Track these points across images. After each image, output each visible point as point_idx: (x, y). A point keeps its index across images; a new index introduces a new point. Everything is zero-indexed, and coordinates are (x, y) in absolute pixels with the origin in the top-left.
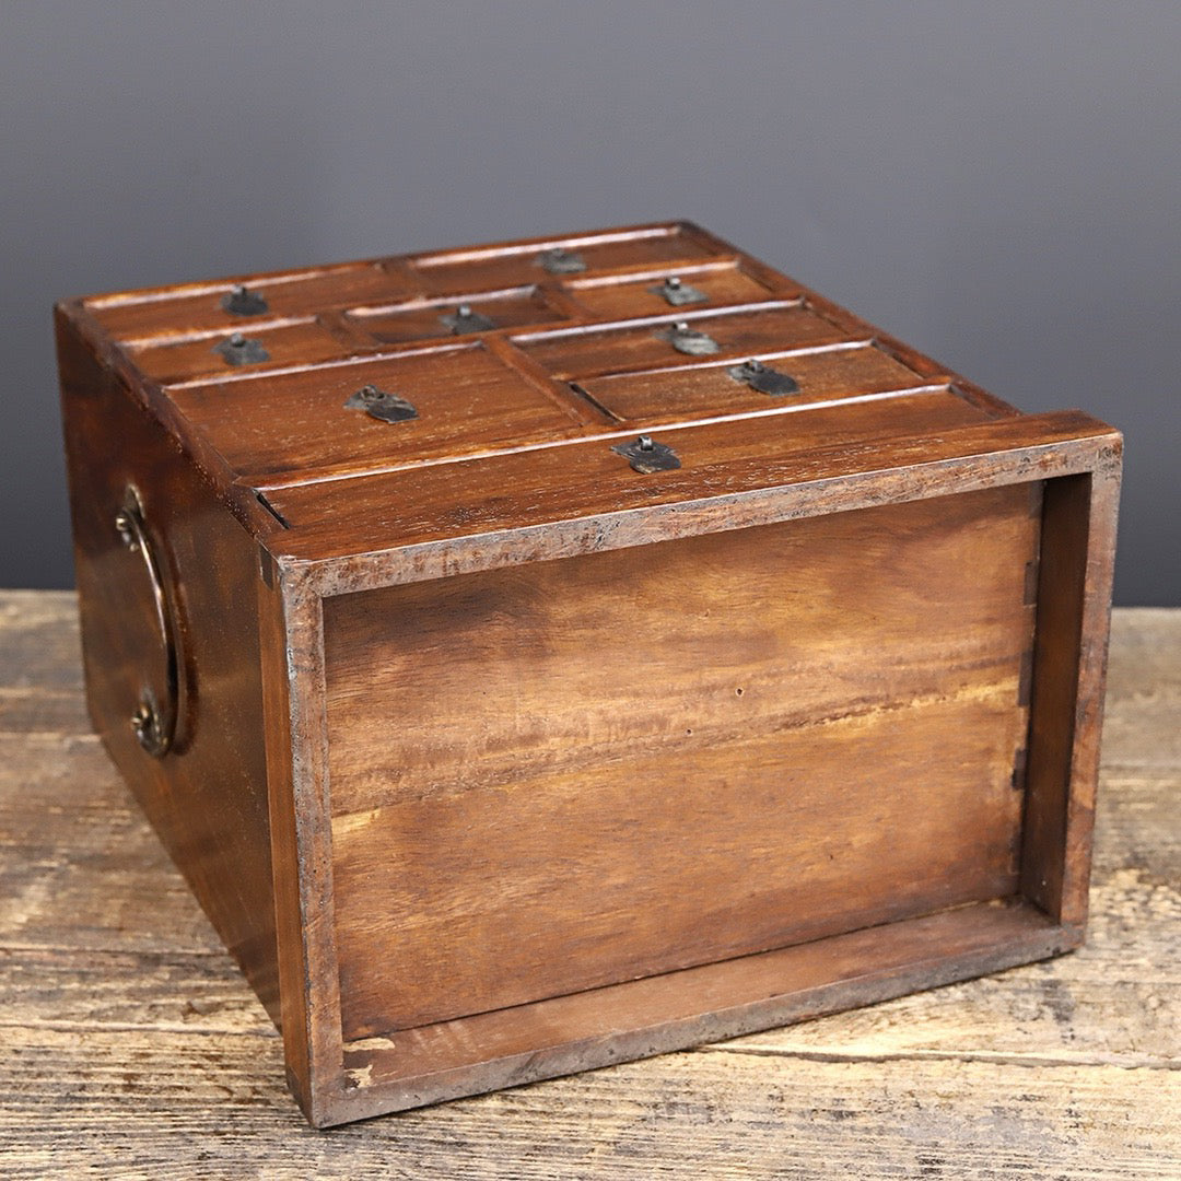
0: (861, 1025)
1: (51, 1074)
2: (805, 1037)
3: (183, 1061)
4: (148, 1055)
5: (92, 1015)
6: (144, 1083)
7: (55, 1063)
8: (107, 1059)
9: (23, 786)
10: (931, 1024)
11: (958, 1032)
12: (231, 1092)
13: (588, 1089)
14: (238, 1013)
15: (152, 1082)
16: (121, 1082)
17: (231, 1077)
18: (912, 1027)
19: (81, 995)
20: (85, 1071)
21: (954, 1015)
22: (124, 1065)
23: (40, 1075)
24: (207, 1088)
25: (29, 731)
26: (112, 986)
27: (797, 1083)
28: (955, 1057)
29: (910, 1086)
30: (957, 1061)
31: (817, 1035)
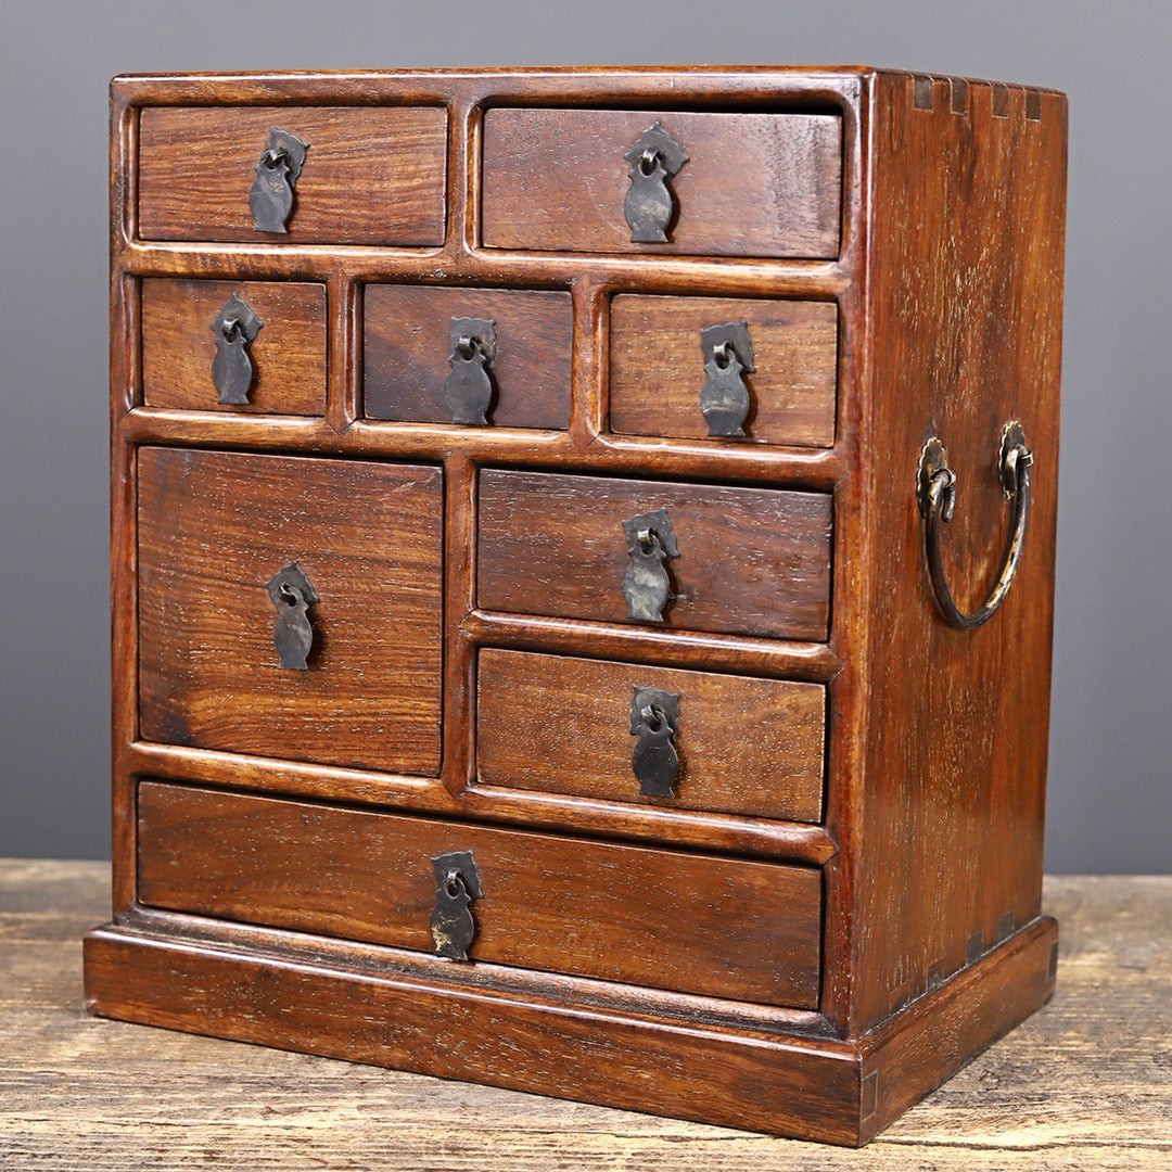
0: (1008, 1123)
1: (123, 1150)
2: (949, 1131)
3: (268, 1142)
4: (228, 1139)
5: (161, 1114)
6: (228, 1156)
7: (125, 1143)
8: (185, 1141)
9: (62, 973)
10: (1082, 1123)
11: (1114, 1128)
12: (327, 1163)
13: (720, 1163)
14: (323, 1115)
15: (236, 1155)
16: (203, 1155)
17: (323, 1153)
18: (1063, 1125)
19: (145, 1102)
20: (160, 1148)
21: (1105, 1116)
22: (203, 1145)
23: (109, 1151)
24: (299, 1160)
25: (64, 940)
26: (181, 1096)
27: (948, 1160)
28: (1113, 1144)
29: (1072, 1161)
30: (1117, 1148)
31: (960, 1129)
